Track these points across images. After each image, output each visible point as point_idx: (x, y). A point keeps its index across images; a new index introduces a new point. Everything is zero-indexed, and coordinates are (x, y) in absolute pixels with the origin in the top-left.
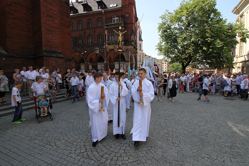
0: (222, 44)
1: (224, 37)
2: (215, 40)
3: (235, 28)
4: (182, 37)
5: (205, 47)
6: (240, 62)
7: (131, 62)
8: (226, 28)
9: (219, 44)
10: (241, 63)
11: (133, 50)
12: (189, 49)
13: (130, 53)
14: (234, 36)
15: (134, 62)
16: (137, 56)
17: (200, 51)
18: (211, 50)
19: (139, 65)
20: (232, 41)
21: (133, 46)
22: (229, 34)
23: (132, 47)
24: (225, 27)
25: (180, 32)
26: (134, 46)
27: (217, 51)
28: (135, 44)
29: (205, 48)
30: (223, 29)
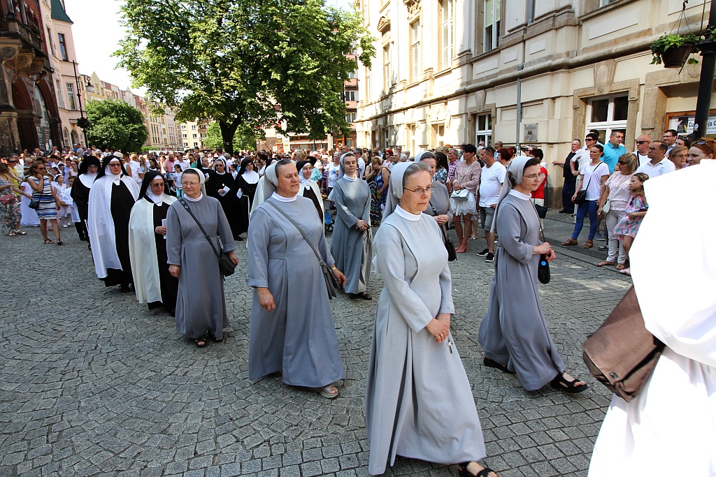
0: (315, 67)
1: (321, 47)
2: (300, 51)
3: (345, 23)
4: (204, 32)
5: (277, 72)
6: (368, 118)
7: (25, 112)
8: (325, 19)
9: (309, 64)
10: (370, 122)
11: (21, 58)
12: (232, 75)
13: (5, 70)
14: (346, 48)
15: (43, 109)
16: (52, 84)
17: (264, 83)
18: (290, 82)
19: (73, 124)
20: (343, 59)
21: (19, 41)
22: (332, 38)
23: (16, 47)
24: (322, 18)
25: (201, 9)
26: (24, 41)
27: (305, 87)
28: (28, 31)
29: (276, 76)
30: (317, 23)
